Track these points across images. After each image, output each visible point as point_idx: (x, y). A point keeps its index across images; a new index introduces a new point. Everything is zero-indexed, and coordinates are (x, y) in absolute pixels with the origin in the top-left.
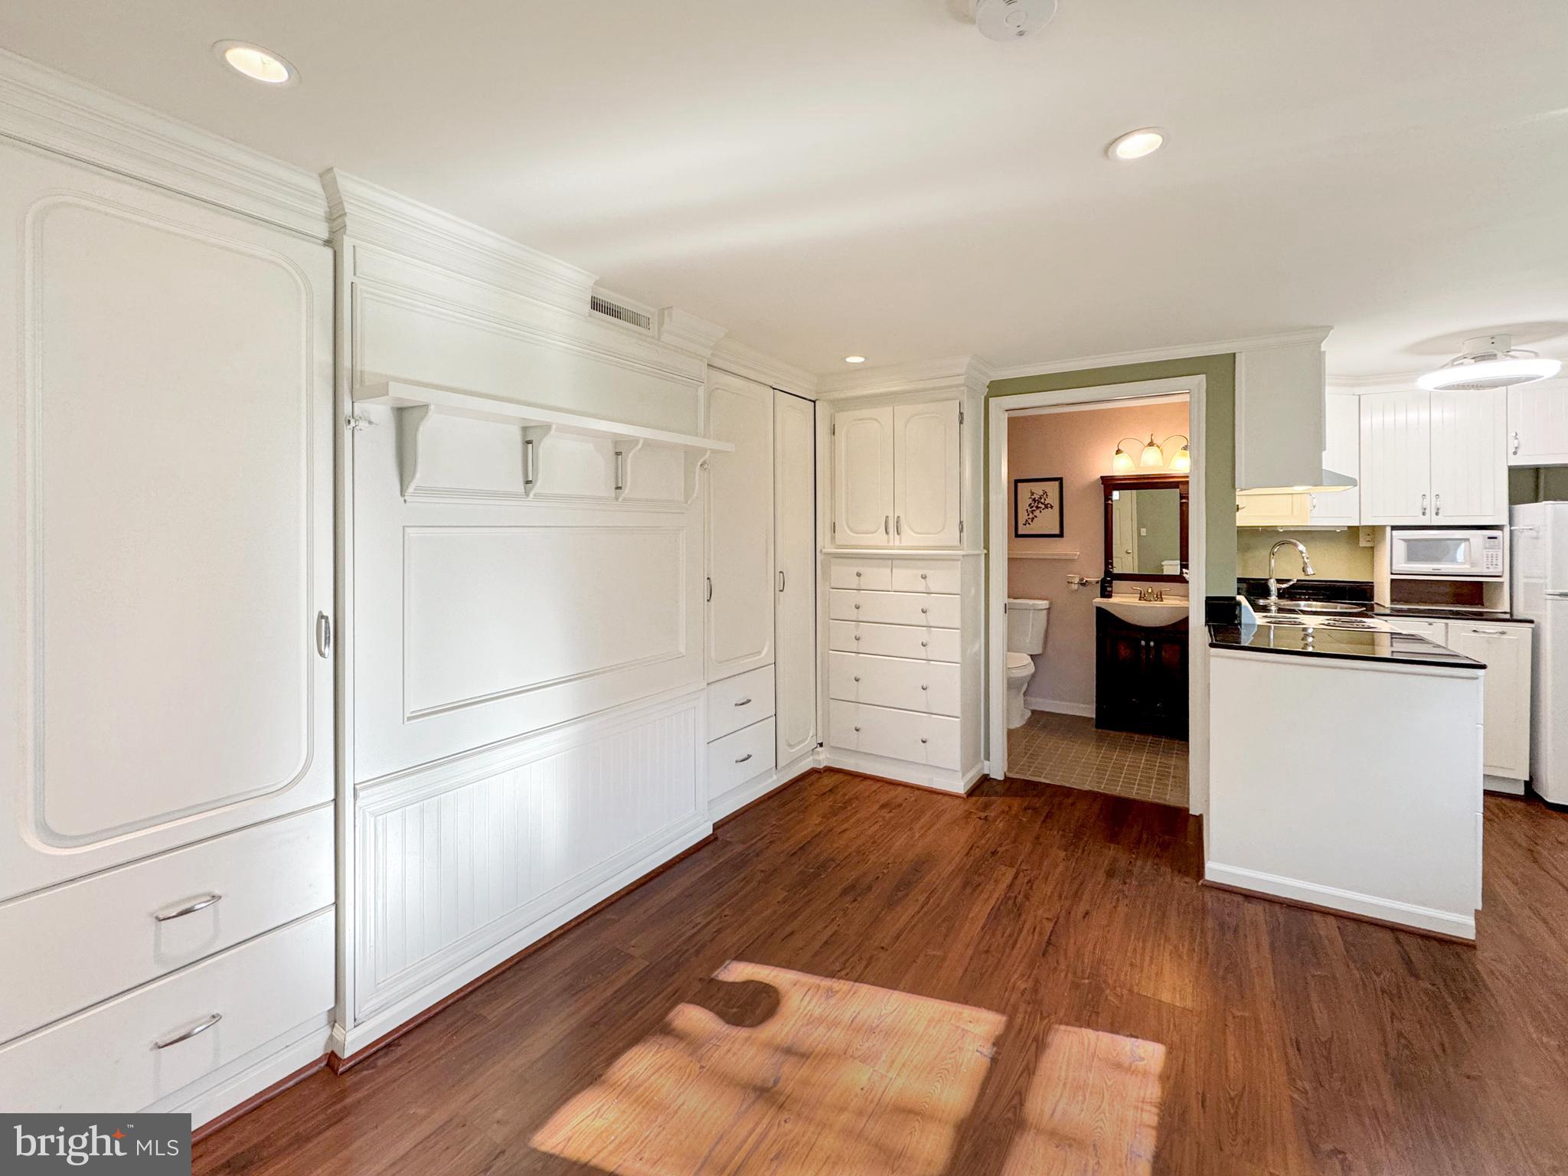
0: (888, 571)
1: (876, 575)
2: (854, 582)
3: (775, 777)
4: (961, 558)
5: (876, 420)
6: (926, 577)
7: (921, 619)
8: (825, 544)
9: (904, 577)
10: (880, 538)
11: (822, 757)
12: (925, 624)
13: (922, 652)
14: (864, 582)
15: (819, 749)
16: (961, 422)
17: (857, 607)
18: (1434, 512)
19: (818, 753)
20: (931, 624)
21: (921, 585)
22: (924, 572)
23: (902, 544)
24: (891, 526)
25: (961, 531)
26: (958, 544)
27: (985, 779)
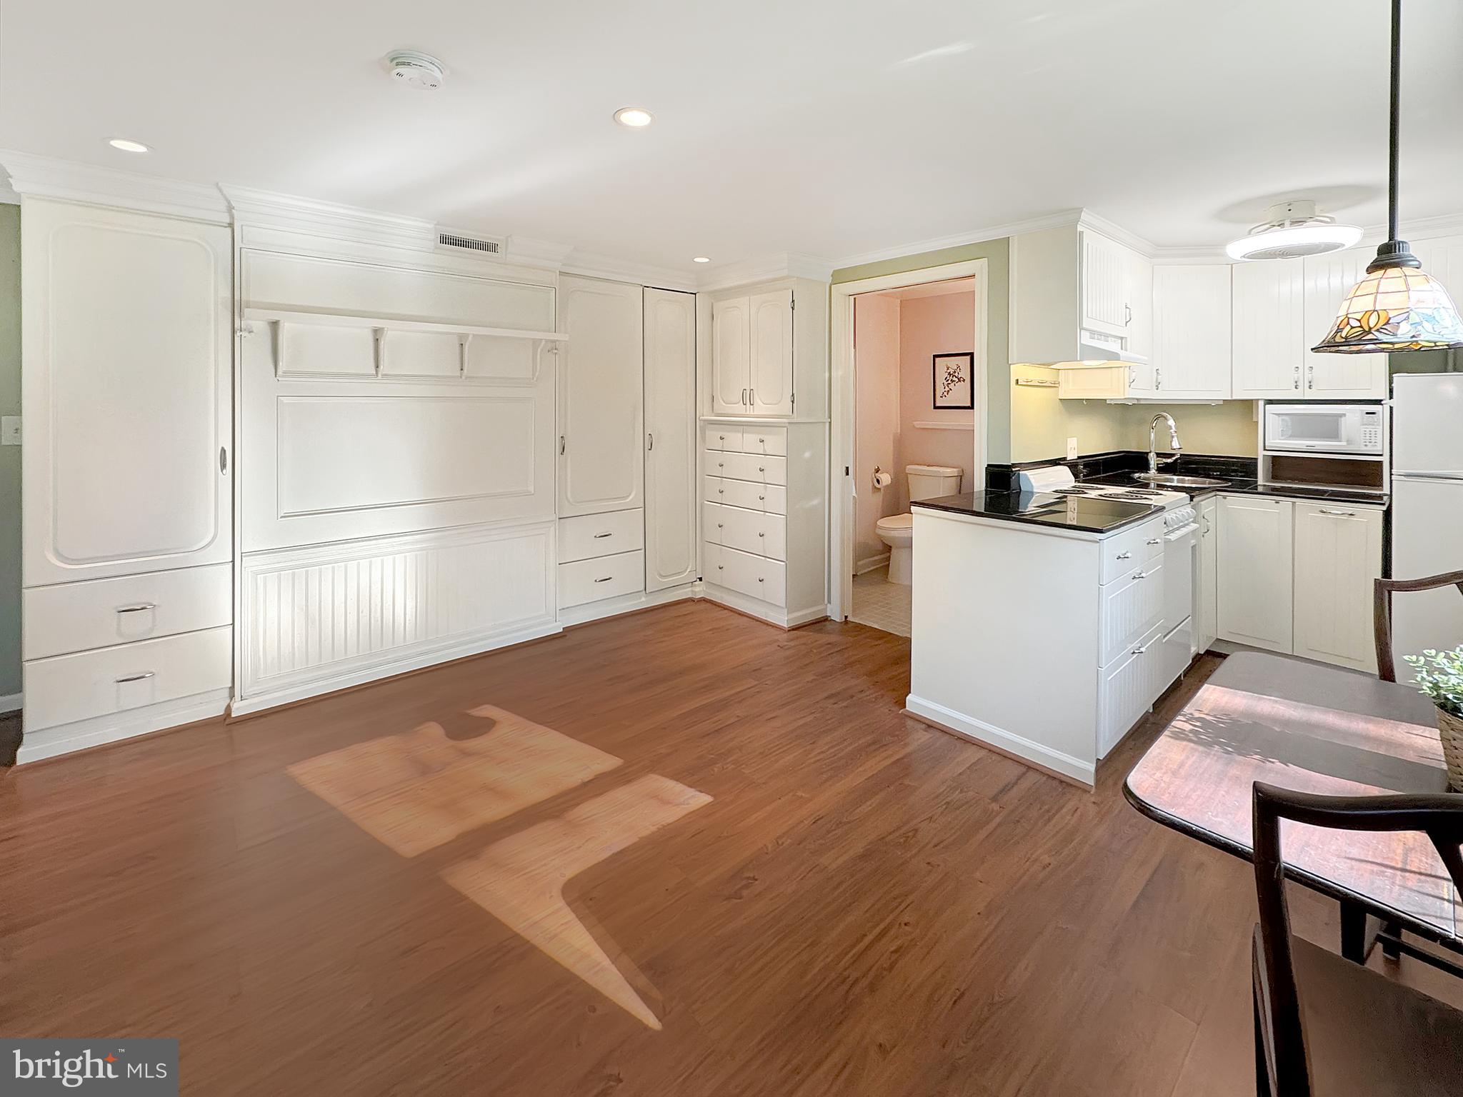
0: (740, 435)
1: (734, 440)
2: (718, 444)
3: (643, 599)
4: (787, 425)
5: (736, 308)
6: (763, 441)
7: (760, 477)
8: (704, 412)
9: (749, 441)
10: (739, 408)
11: (697, 589)
12: (763, 481)
13: (761, 505)
14: (725, 444)
15: (698, 582)
16: (793, 309)
17: (720, 465)
18: (1307, 385)
19: (695, 586)
20: (768, 482)
21: (761, 448)
22: (762, 437)
23: (755, 413)
24: (747, 398)
25: (793, 402)
26: (791, 414)
27: (826, 619)
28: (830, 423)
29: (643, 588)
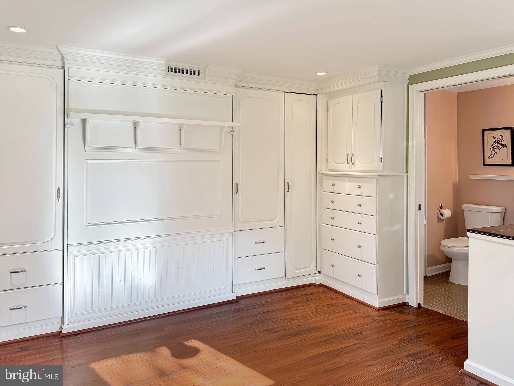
0: (345, 183)
1: (341, 186)
2: (331, 189)
4: (377, 177)
5: (344, 102)
6: (361, 187)
7: (358, 209)
8: (322, 169)
9: (352, 187)
10: (345, 166)
11: (317, 279)
12: (360, 212)
13: (358, 227)
14: (336, 189)
15: (318, 274)
16: (382, 102)
17: (333, 202)
19: (316, 276)
20: (363, 213)
21: (359, 192)
22: (360, 184)
23: (355, 169)
24: (350, 159)
25: (381, 162)
26: (380, 169)
27: (405, 305)
28: (407, 176)
29: (283, 275)
